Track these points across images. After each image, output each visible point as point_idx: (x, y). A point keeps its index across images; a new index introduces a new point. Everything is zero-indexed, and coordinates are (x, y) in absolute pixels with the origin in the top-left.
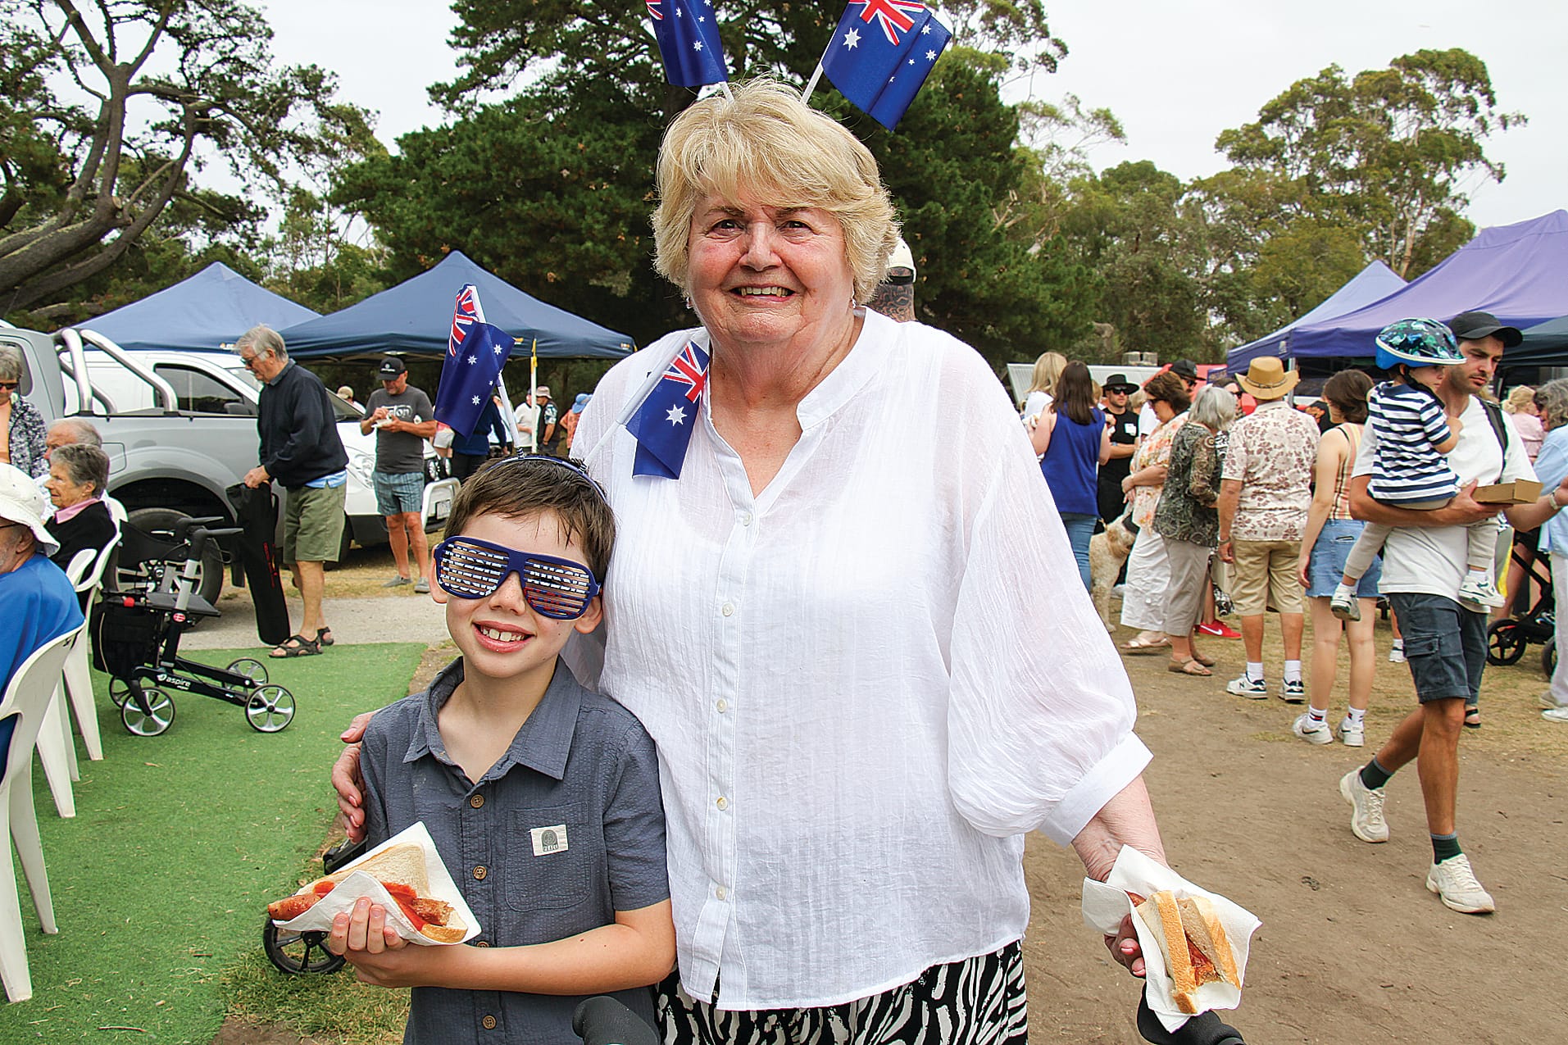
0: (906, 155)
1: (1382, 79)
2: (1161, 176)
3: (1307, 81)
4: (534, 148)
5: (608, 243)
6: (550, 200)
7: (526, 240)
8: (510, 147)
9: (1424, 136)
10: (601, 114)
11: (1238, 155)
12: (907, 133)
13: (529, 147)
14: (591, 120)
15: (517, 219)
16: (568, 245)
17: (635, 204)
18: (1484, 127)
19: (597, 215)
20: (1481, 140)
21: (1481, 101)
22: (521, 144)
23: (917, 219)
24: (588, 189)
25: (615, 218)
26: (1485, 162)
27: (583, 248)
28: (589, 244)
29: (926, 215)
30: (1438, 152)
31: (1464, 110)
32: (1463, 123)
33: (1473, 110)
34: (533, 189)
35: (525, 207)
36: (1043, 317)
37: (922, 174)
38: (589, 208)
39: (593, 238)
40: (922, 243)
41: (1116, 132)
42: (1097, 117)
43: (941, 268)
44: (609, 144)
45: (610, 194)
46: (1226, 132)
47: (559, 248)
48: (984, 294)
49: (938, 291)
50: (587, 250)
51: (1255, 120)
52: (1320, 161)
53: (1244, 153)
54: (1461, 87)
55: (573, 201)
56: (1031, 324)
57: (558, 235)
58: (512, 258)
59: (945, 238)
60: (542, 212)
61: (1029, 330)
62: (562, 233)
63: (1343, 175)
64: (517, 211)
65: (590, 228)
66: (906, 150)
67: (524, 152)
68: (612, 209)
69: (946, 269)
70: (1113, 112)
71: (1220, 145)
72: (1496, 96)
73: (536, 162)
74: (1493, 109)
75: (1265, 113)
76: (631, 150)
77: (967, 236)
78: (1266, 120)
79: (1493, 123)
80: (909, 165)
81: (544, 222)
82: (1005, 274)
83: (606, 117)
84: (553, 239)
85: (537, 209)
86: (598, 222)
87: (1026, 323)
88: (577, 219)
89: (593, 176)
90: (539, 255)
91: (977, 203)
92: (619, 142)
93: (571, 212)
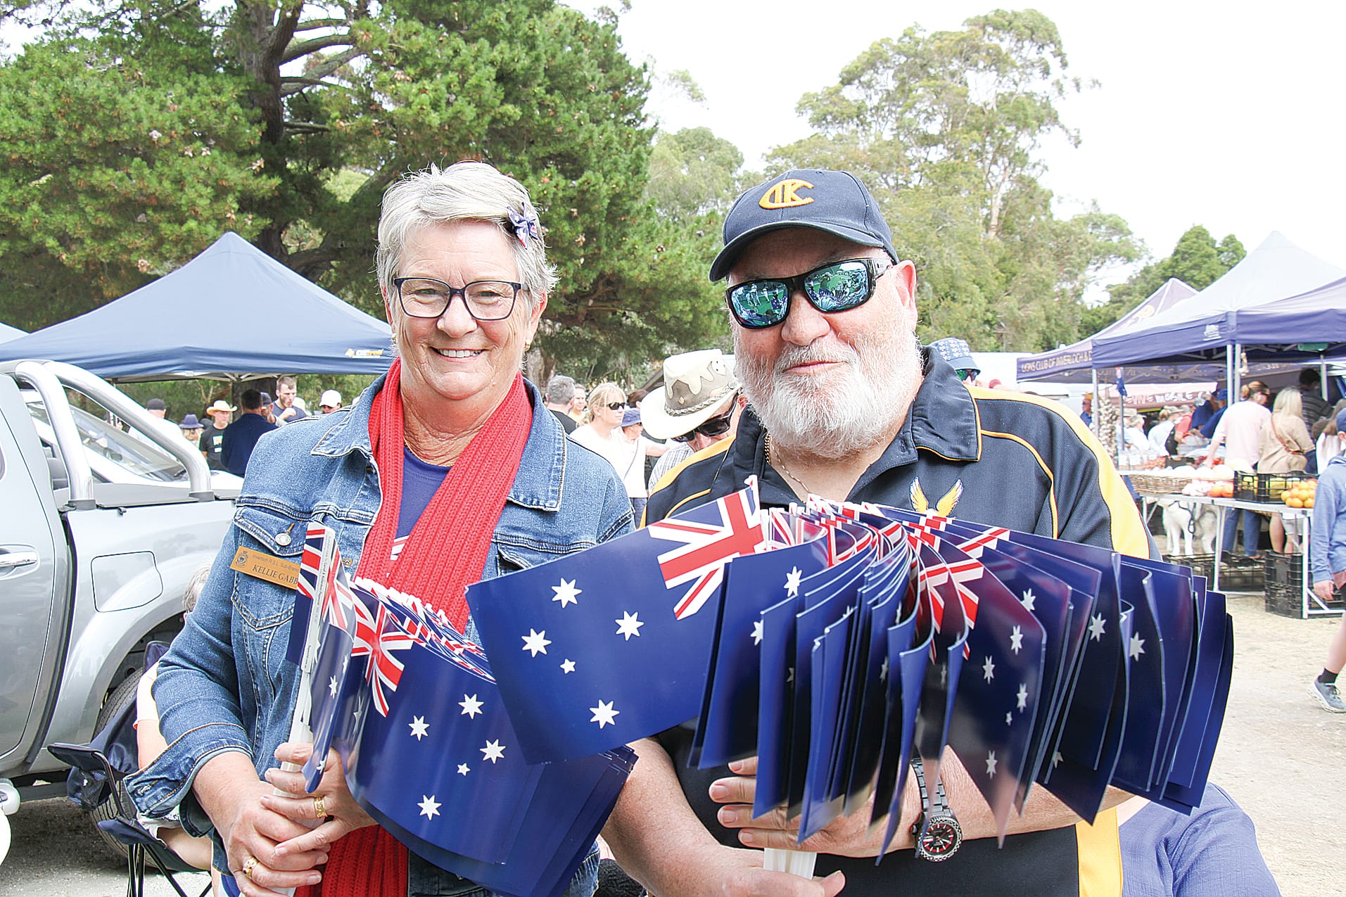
0: (555, 117)
1: (963, 39)
2: (719, 144)
3: (886, 41)
4: (115, 102)
5: (214, 223)
6: (139, 168)
7: (106, 219)
8: (82, 100)
9: (1003, 101)
10: (184, 62)
11: (819, 120)
12: (557, 92)
13: (108, 101)
14: (172, 69)
15: (94, 192)
16: (163, 225)
17: (243, 174)
18: (1061, 90)
19: (200, 187)
20: (1057, 104)
21: (1054, 63)
22: (97, 98)
23: (574, 193)
24: (183, 155)
25: (220, 192)
26: (1062, 127)
27: (184, 228)
28: (192, 224)
29: (585, 187)
30: (1021, 116)
31: (1037, 72)
32: (1038, 86)
33: (1046, 72)
34: (113, 154)
35: (104, 177)
36: (706, 302)
37: (574, 139)
38: (189, 179)
39: (196, 217)
40: (579, 220)
41: (696, 96)
42: (673, 78)
43: (599, 248)
44: (205, 100)
45: (213, 163)
46: (806, 95)
47: (153, 228)
48: (645, 277)
49: (594, 275)
50: (190, 230)
51: (835, 82)
52: (902, 126)
53: (825, 119)
54: (1035, 49)
55: (166, 170)
56: (693, 309)
57: (150, 212)
58: (88, 241)
59: (605, 212)
60: (127, 182)
61: (691, 316)
62: (155, 211)
63: (927, 141)
64: (94, 181)
65: (193, 204)
66: (556, 112)
67: (102, 106)
68: (216, 181)
69: (605, 249)
70: (691, 75)
71: (800, 108)
72: (1068, 58)
73: (116, 121)
74: (1067, 71)
75: (845, 75)
76: (235, 107)
77: (628, 212)
78: (847, 80)
79: (1068, 86)
80: (559, 129)
81: (130, 196)
82: (667, 253)
83: (193, 67)
84: (141, 218)
85: (121, 180)
86: (201, 196)
87: (688, 308)
88: (174, 191)
89: (189, 139)
90: (125, 238)
91: (638, 173)
92: (217, 98)
93: (167, 184)
